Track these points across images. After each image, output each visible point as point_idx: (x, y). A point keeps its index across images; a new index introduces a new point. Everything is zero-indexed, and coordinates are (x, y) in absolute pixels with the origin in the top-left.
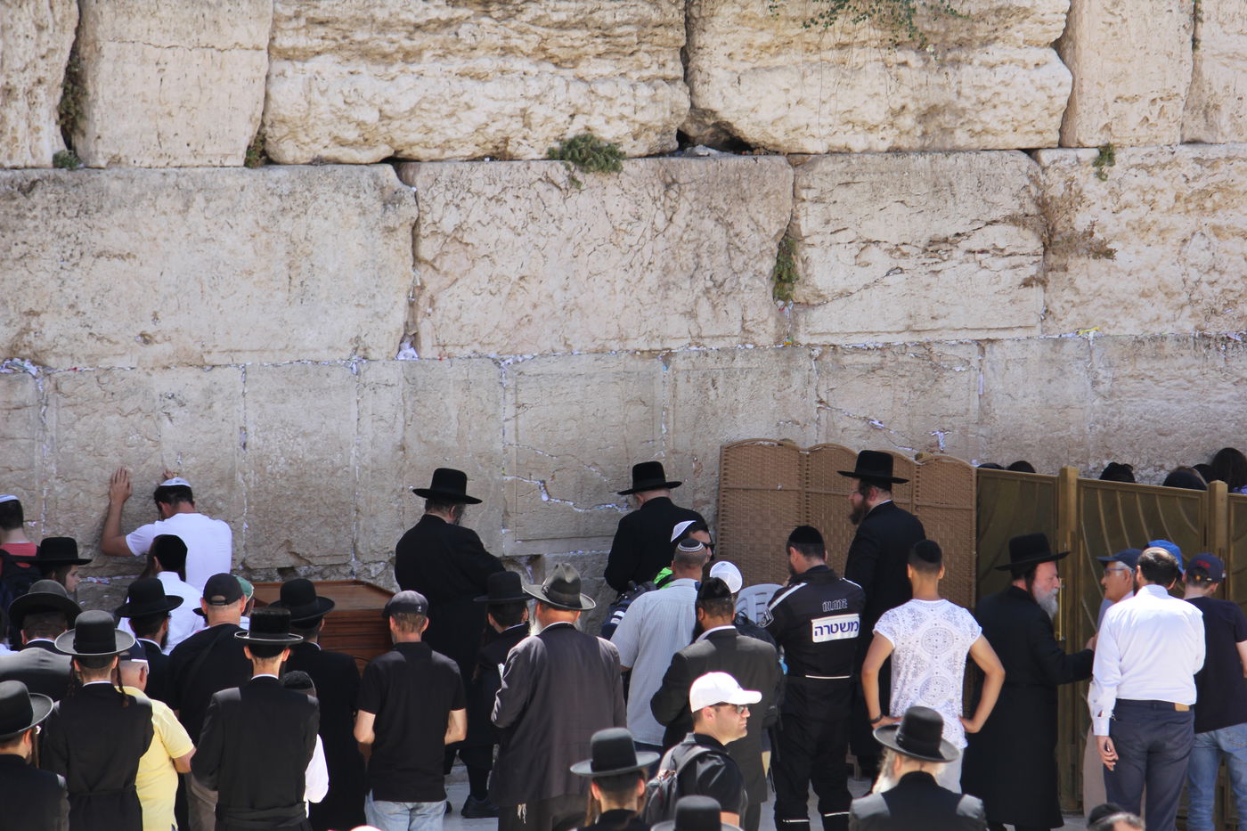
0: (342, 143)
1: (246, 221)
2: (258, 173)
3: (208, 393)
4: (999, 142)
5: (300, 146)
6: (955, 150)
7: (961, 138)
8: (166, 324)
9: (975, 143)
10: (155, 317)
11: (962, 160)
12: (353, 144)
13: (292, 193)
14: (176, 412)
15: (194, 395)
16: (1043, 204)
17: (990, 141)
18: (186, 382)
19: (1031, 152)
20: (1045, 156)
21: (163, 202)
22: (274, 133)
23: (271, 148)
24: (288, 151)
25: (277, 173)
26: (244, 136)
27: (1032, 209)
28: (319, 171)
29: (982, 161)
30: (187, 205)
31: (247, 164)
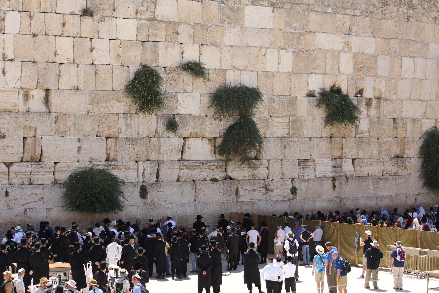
0: (187, 179)
1: (177, 188)
2: (178, 182)
3: (172, 207)
4: (261, 179)
5: (183, 179)
6: (256, 179)
7: (256, 178)
8: (168, 199)
9: (258, 179)
10: (167, 198)
11: (256, 181)
12: (188, 179)
13: (182, 185)
14: (169, 209)
15: (171, 207)
16: (265, 185)
17: (260, 178)
18: (170, 206)
19: (264, 180)
20: (266, 180)
21: (167, 186)
22: (180, 178)
23: (179, 179)
24: (181, 180)
25: (180, 182)
26: (176, 178)
27: (264, 186)
28: (185, 182)
29: (259, 181)
30: (170, 186)
31: (177, 181)
